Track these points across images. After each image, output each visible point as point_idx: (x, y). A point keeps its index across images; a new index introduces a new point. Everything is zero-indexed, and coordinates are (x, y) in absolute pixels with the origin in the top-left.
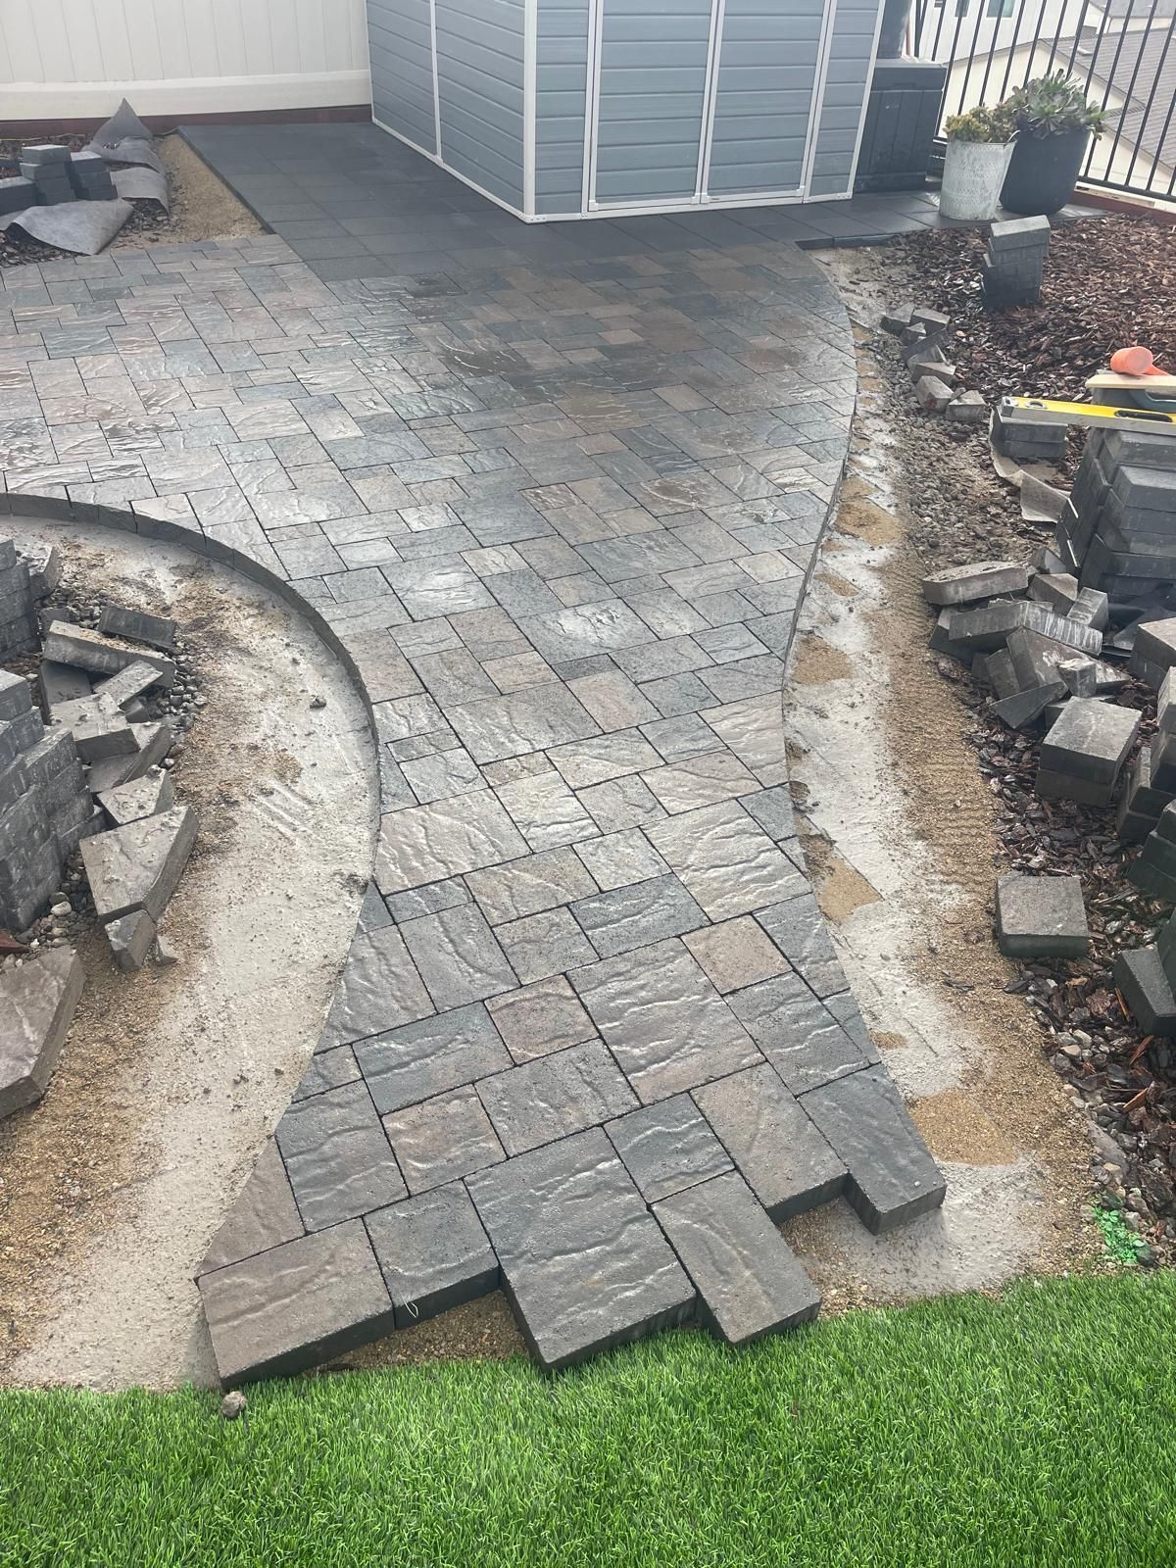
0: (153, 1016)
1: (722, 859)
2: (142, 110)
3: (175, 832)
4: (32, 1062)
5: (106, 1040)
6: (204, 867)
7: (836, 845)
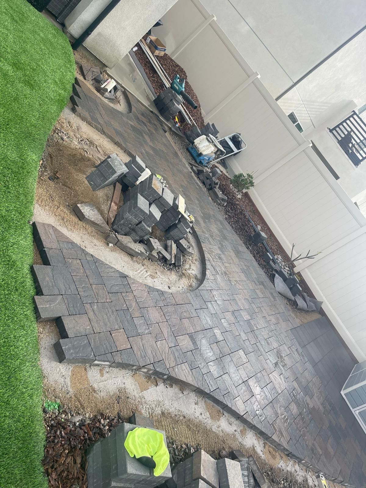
0: (97, 239)
1: (145, 348)
2: (323, 306)
3: (135, 250)
4: (88, 218)
5: (92, 232)
6: (128, 257)
7: (155, 387)
